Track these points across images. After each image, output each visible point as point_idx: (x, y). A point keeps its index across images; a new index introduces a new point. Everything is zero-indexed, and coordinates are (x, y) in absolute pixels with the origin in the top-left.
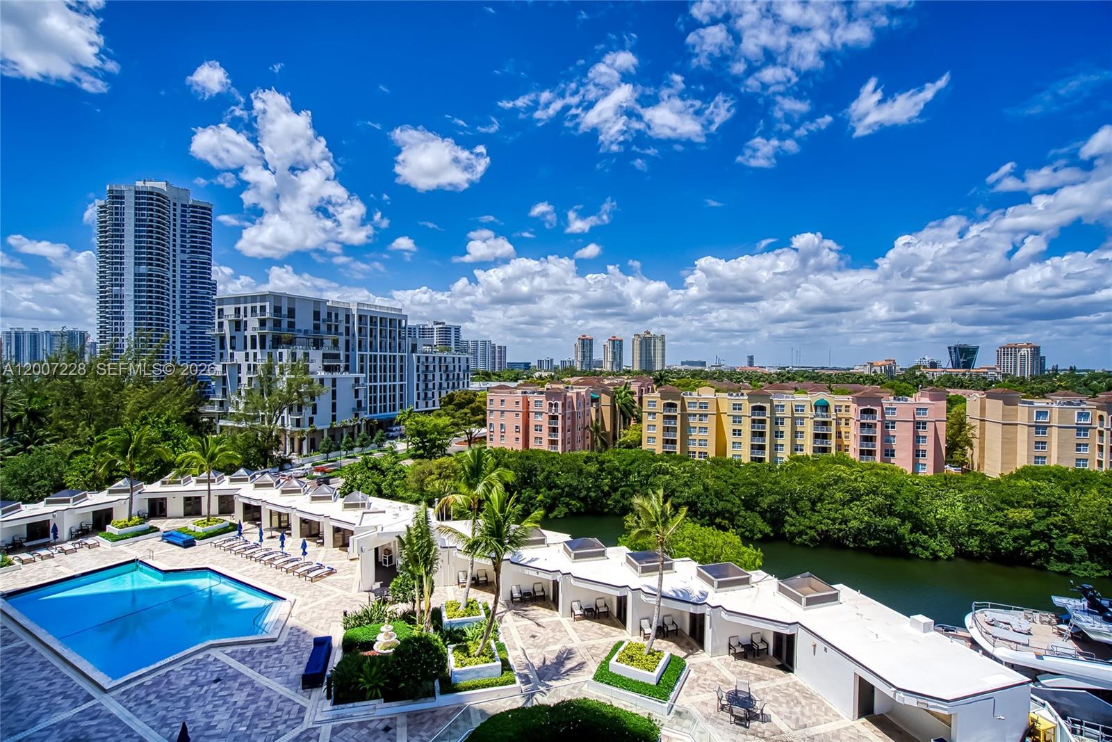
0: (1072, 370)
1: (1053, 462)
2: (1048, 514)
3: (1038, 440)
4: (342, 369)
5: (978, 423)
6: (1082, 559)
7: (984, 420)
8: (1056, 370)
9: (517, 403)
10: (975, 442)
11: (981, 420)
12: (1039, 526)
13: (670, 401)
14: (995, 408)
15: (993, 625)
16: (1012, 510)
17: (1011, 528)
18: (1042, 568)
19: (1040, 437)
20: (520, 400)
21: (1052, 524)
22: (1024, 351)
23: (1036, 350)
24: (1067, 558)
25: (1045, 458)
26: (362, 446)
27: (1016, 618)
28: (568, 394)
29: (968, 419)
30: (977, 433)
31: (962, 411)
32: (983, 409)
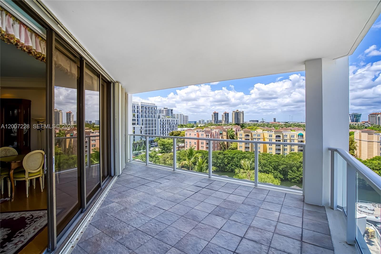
4: (136, 124)
5: (358, 141)
9: (195, 135)
10: (358, 148)
11: (360, 140)
13: (247, 134)
14: (365, 136)
20: (196, 134)
22: (379, 115)
26: (143, 149)
28: (212, 132)
29: (355, 140)
30: (358, 144)
31: (353, 137)
32: (360, 136)
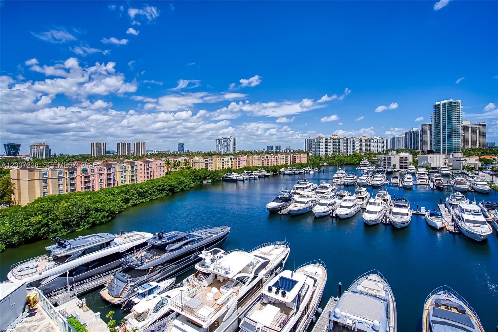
0: (61, 155)
1: (50, 193)
2: (48, 215)
3: (44, 185)
5: (16, 182)
6: (61, 229)
7: (19, 180)
8: (55, 155)
10: (15, 191)
11: (18, 180)
12: (44, 222)
14: (24, 174)
15: (22, 271)
16: (33, 218)
17: (32, 226)
18: (47, 238)
19: (45, 184)
21: (49, 219)
22: (42, 147)
23: (47, 147)
24: (55, 231)
25: (47, 192)
27: (32, 263)
29: (12, 181)
30: (16, 186)
31: (9, 177)
32: (19, 174)
